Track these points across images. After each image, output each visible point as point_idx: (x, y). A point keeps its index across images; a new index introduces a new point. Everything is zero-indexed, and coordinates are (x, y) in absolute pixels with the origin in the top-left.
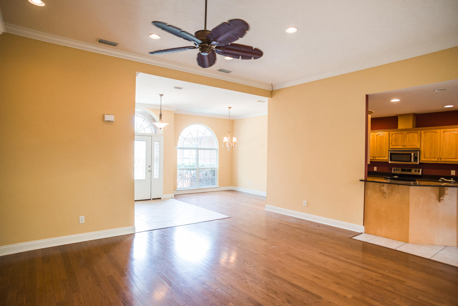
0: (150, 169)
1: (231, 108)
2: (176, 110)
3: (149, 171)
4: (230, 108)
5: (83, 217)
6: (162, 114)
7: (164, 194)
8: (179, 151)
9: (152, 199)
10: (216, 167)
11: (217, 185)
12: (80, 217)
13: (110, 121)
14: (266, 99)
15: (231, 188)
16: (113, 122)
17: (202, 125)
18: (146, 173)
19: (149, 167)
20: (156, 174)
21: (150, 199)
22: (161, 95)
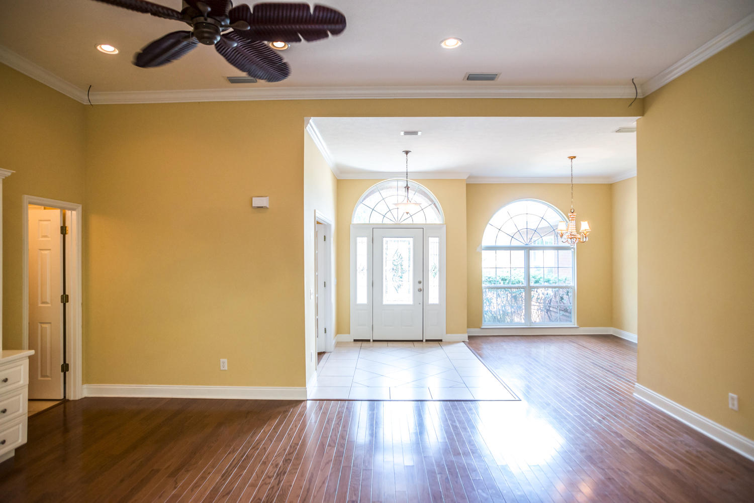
0: (421, 286)
1: (575, 157)
2: (469, 177)
3: (420, 290)
4: (572, 158)
5: (226, 360)
6: (409, 186)
7: (447, 333)
8: (485, 254)
9: (424, 341)
10: (572, 284)
11: (573, 323)
12: (222, 360)
13: (262, 207)
14: (632, 122)
15: (610, 331)
16: (265, 208)
17: (540, 202)
18: (414, 292)
19: (420, 282)
20: (434, 296)
21: (422, 341)
22: (407, 152)
